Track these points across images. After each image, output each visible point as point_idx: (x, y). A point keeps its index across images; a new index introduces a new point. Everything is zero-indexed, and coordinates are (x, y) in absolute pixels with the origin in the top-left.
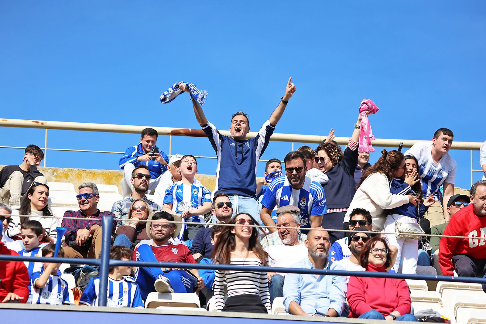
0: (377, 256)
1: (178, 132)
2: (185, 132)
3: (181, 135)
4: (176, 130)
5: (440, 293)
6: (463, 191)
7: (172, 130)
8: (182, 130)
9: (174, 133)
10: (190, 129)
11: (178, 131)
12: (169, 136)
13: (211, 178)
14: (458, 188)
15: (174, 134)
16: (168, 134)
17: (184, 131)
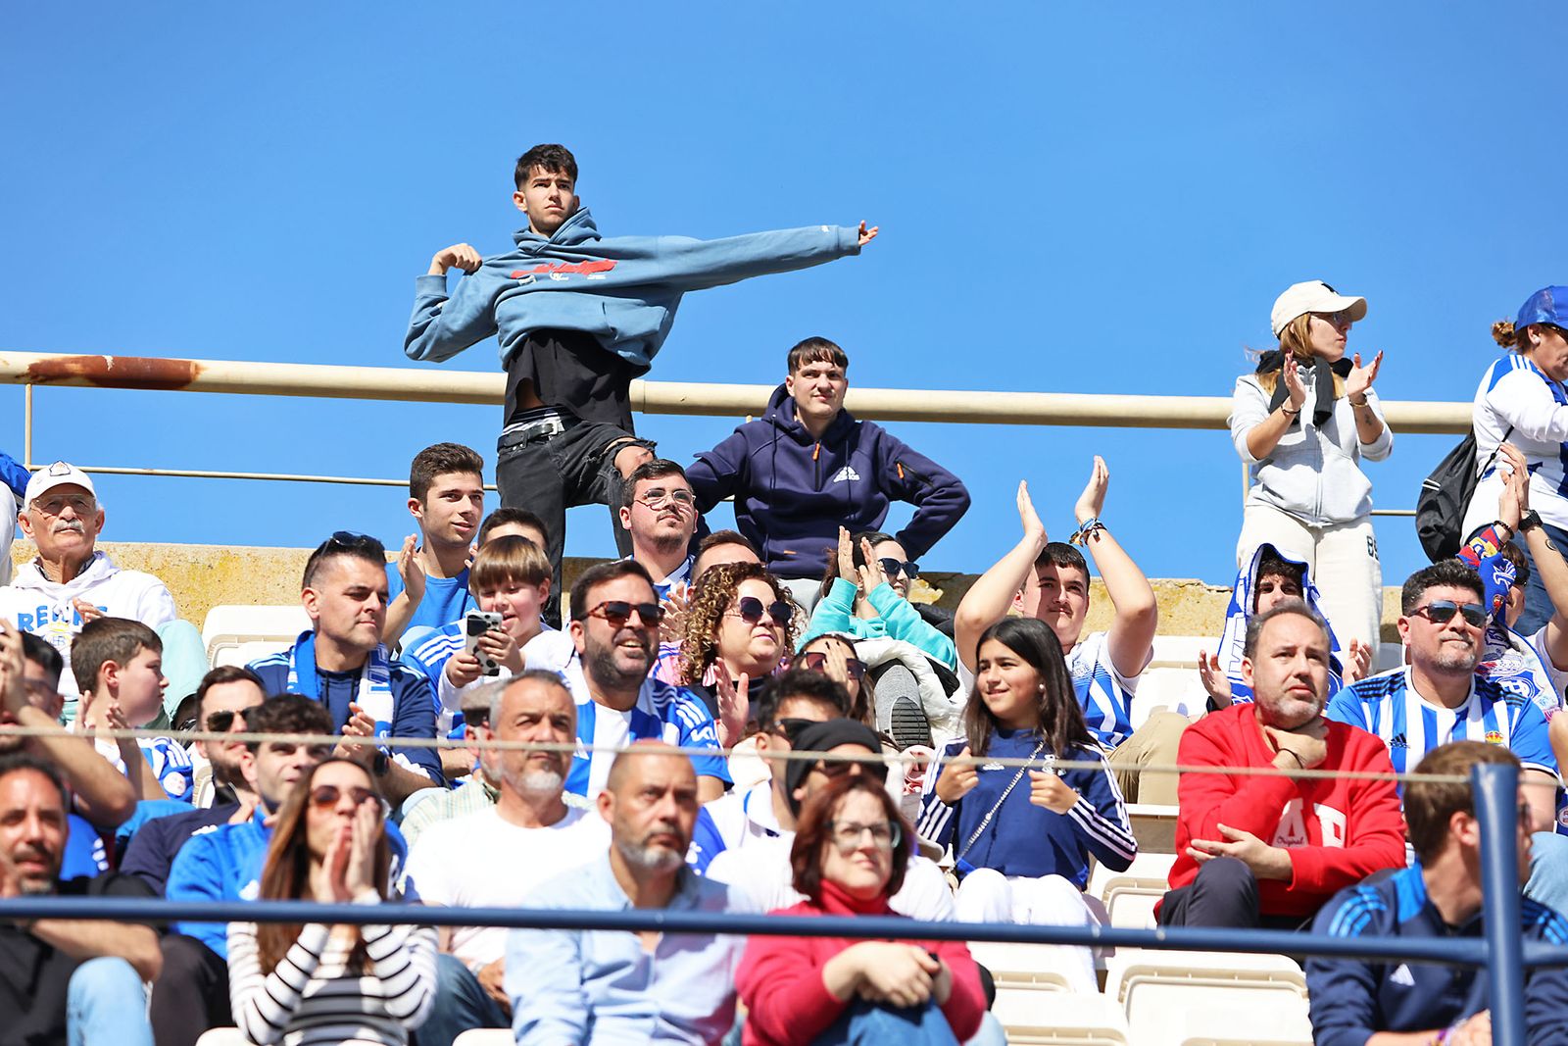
0: (858, 856)
1: (57, 370)
2: (88, 370)
3: (69, 380)
4: (50, 364)
5: (1121, 1000)
6: (1214, 592)
7: (33, 362)
8: (76, 361)
9: (41, 376)
10: (109, 359)
11: (59, 364)
12: (23, 386)
13: (201, 559)
14: (1194, 581)
15: (40, 378)
16: (17, 378)
17: (84, 366)
